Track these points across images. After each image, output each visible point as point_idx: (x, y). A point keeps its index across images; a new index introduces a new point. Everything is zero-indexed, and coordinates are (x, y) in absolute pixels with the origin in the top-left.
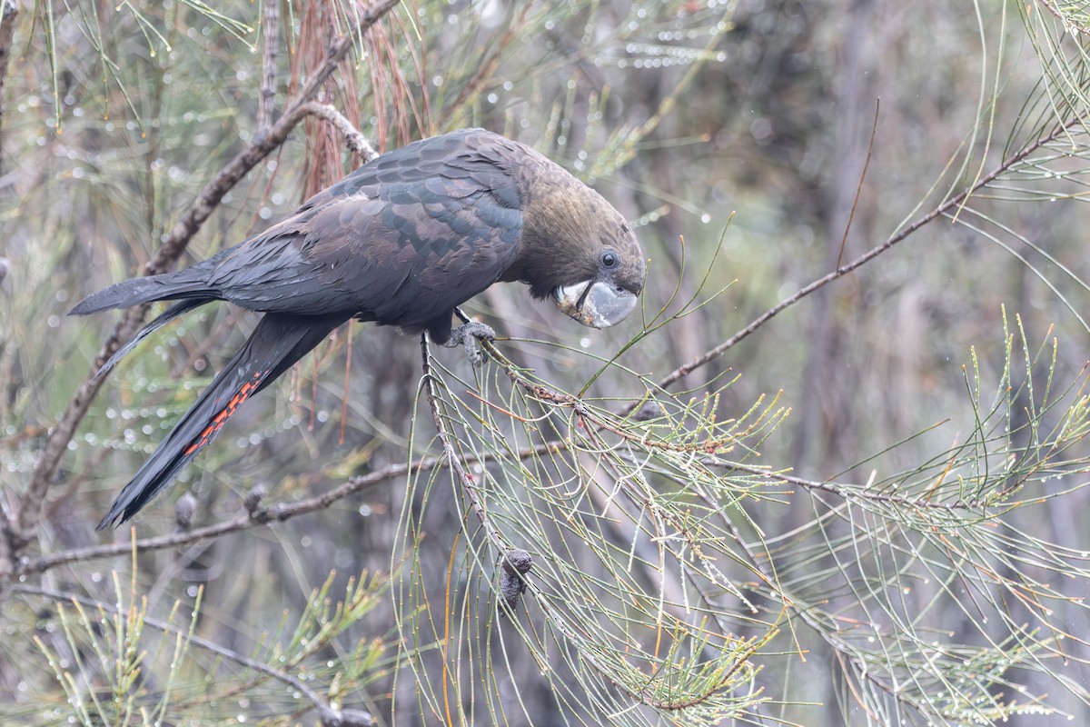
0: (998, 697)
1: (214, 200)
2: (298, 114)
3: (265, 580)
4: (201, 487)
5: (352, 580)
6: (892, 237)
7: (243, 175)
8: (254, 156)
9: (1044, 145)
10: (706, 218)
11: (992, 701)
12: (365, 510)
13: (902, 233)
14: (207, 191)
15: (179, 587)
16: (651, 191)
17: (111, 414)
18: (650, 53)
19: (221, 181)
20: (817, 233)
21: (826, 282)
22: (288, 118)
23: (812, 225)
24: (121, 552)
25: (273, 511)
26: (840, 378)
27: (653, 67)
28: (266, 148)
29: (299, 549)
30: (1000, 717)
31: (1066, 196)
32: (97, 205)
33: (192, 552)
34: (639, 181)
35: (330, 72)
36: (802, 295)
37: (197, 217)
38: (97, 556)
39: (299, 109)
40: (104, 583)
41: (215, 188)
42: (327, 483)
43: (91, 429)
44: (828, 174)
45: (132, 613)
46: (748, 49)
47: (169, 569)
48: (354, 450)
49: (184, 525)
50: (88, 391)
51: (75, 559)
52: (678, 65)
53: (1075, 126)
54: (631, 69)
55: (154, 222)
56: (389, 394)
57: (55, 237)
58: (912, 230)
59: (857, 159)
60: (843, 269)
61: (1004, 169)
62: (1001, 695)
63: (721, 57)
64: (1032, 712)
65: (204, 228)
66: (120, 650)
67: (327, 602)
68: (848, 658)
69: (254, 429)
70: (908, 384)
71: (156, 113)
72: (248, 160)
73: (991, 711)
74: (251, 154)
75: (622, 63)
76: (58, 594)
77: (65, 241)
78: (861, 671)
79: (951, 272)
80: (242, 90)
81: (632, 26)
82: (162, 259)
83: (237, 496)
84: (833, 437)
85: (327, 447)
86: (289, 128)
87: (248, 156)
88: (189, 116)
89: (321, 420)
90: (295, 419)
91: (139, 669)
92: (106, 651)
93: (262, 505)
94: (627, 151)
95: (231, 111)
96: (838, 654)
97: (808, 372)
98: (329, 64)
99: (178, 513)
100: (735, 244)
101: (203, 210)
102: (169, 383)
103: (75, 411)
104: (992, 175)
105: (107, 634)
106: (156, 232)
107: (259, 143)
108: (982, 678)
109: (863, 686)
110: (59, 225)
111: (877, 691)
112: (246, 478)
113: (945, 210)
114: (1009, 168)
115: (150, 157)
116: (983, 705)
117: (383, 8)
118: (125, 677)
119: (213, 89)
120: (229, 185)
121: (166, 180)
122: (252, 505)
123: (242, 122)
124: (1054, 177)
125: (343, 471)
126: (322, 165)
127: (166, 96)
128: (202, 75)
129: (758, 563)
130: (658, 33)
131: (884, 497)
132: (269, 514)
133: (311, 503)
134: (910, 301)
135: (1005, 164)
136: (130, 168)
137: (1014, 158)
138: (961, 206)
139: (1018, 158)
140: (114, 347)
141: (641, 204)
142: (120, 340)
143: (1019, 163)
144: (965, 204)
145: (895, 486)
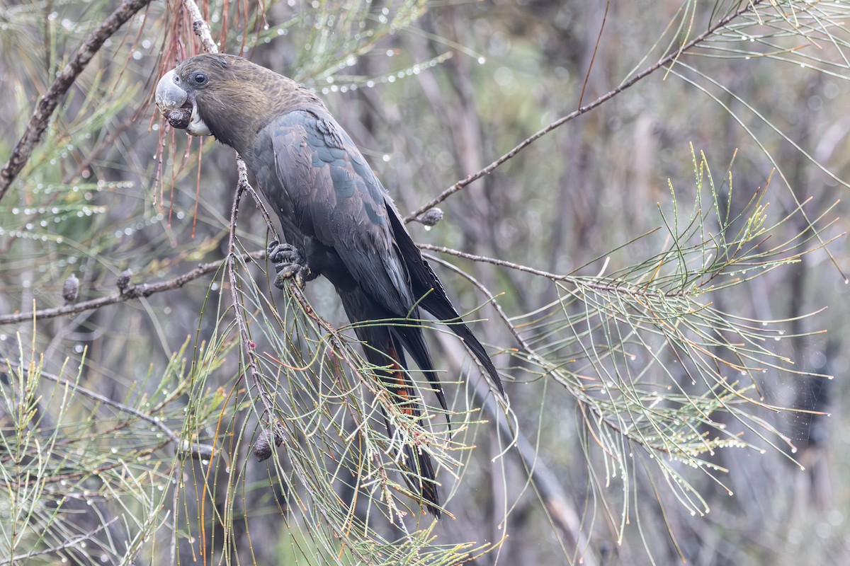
0: (705, 435)
1: (95, 47)
4: (85, 268)
5: (204, 342)
6: (622, 84)
7: (118, 28)
8: (127, 13)
9: (742, 14)
10: (482, 60)
11: (701, 438)
12: (214, 286)
13: (629, 81)
14: (90, 40)
15: (68, 346)
16: (442, 40)
17: (16, 211)
19: (100, 32)
20: (571, 73)
21: (570, 118)
23: (567, 67)
24: (25, 319)
25: (139, 290)
28: (136, 6)
30: (706, 450)
31: (761, 54)
33: (80, 319)
34: (432, 31)
36: (551, 128)
37: (82, 60)
38: (2, 323)
40: (10, 342)
41: (96, 38)
42: (185, 265)
44: (579, 29)
45: (32, 367)
47: (63, 330)
48: (207, 239)
49: (69, 299)
55: (51, 64)
58: (638, 79)
60: (584, 108)
61: (710, 32)
62: (708, 433)
64: (731, 446)
65: (87, 69)
66: (21, 395)
67: (184, 360)
68: (587, 405)
69: (128, 224)
70: (641, 191)
72: (122, 16)
73: (700, 446)
74: (124, 11)
78: (598, 416)
79: (674, 107)
82: (55, 93)
83: (113, 275)
84: (583, 231)
85: (185, 240)
87: (121, 13)
89: (181, 218)
90: (159, 216)
91: (36, 410)
92: (10, 396)
93: (130, 286)
94: (420, 8)
96: (580, 403)
97: (564, 181)
99: (66, 291)
100: (506, 81)
101: (86, 55)
102: (62, 187)
104: (701, 37)
105: (12, 382)
106: (52, 71)
108: (693, 419)
109: (600, 428)
111: (610, 432)
112: (121, 261)
113: (663, 64)
114: (714, 32)
115: (48, 10)
116: (693, 441)
118: (25, 416)
121: (60, 27)
122: (123, 284)
124: (749, 40)
125: (197, 256)
126: (180, 20)
129: (517, 333)
131: (612, 288)
132: (136, 291)
133: (169, 283)
134: (643, 127)
135: (711, 29)
136: (32, 19)
137: (718, 24)
138: (675, 61)
139: (721, 25)
140: (16, 161)
141: (433, 49)
142: (21, 156)
143: (722, 28)
144: (677, 60)
145: (620, 280)
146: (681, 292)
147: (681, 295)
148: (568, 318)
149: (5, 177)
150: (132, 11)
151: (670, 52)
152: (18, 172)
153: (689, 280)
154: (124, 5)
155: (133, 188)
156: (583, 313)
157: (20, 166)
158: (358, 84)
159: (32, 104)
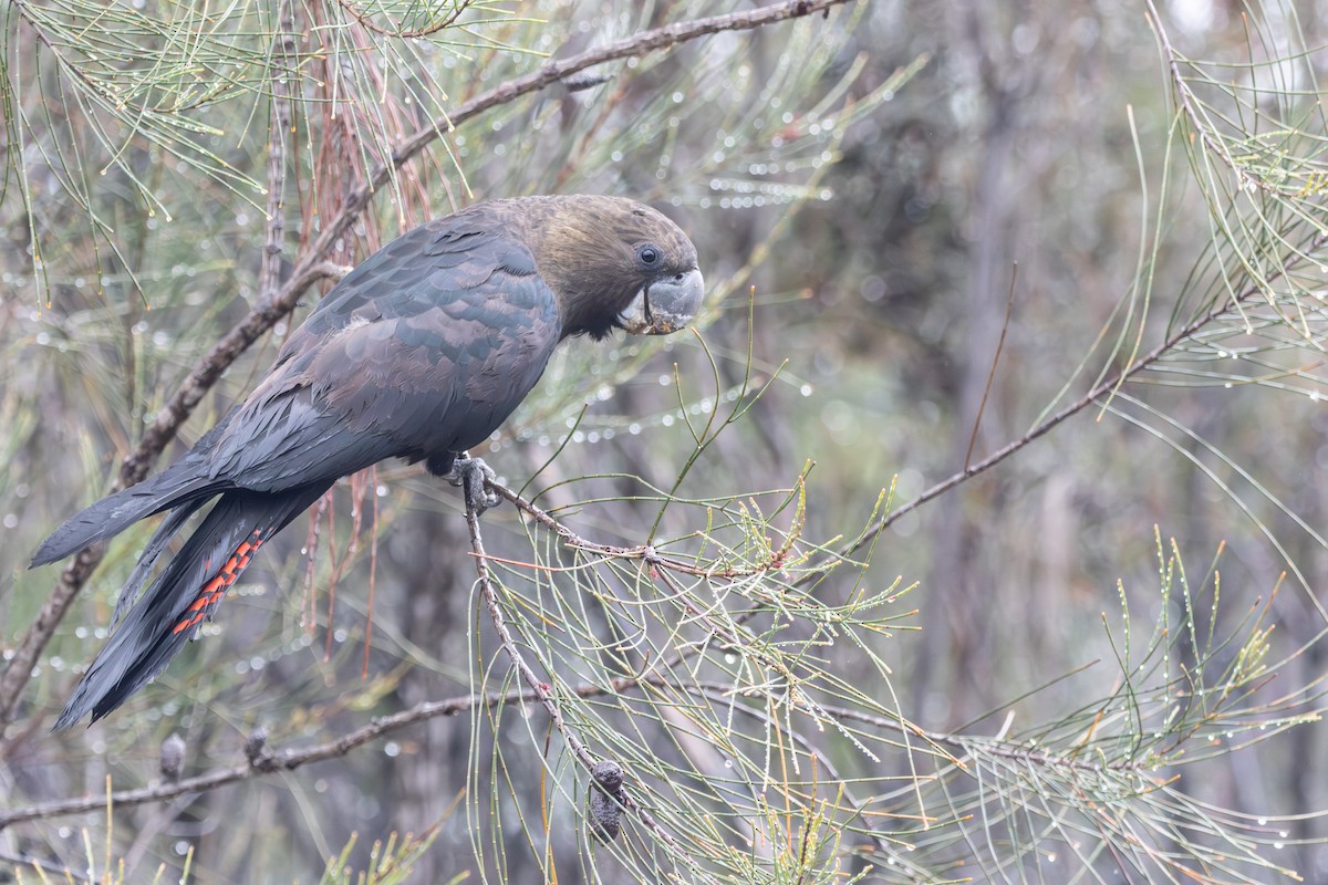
1: (210, 378)
2: (310, 276)
3: (271, 834)
4: (190, 722)
5: (377, 844)
6: (1032, 431)
7: (243, 349)
8: (257, 327)
9: (1219, 317)
10: (806, 390)
12: (392, 749)
13: (1043, 425)
14: (199, 368)
15: (164, 846)
16: (741, 359)
17: (81, 633)
18: (740, 191)
19: (216, 356)
20: (945, 410)
21: (952, 485)
22: (298, 281)
23: (938, 402)
24: (93, 807)
25: (278, 759)
26: (972, 588)
27: (742, 207)
28: (270, 317)
29: (313, 795)
31: (1248, 380)
32: (65, 377)
33: (182, 803)
34: (726, 345)
35: (349, 224)
36: (923, 501)
37: (187, 401)
38: (65, 811)
39: (312, 270)
40: (74, 839)
41: (209, 366)
43: (57, 652)
44: (956, 339)
45: (107, 878)
46: (859, 184)
47: (153, 821)
48: (379, 675)
49: (169, 774)
50: (53, 612)
51: (38, 816)
52: (773, 204)
53: (1255, 295)
54: (715, 209)
55: (135, 400)
56: (424, 608)
57: (14, 417)
58: (1057, 421)
59: (993, 323)
60: (973, 468)
61: (1168, 347)
63: (826, 194)
65: (196, 414)
67: (348, 871)
69: (255, 652)
70: (1054, 594)
71: (137, 266)
72: (249, 332)
74: (254, 324)
75: (706, 203)
76: (17, 857)
77: (27, 422)
79: (1106, 459)
80: (244, 237)
81: (717, 157)
82: (145, 452)
83: (236, 732)
84: (963, 657)
85: (346, 673)
86: (299, 292)
87: (248, 327)
88: (178, 270)
89: (340, 641)
90: (306, 640)
93: (266, 753)
94: (712, 310)
95: (229, 264)
98: (348, 215)
99: (164, 760)
100: (842, 423)
101: (194, 392)
103: (38, 636)
104: (1153, 354)
106: (137, 412)
107: (262, 311)
110: (20, 401)
112: (247, 711)
113: (1096, 397)
114: (1175, 346)
115: (129, 320)
117: (414, 146)
119: (208, 236)
120: (227, 362)
121: (149, 346)
122: (253, 749)
123: (244, 277)
124: (1230, 357)
125: (365, 702)
127: (150, 244)
128: (193, 220)
130: (749, 165)
131: (1021, 754)
132: (274, 762)
133: (325, 748)
134: (1057, 493)
135: (1169, 341)
136: (107, 333)
137: (1180, 333)
138: (1114, 392)
139: (1186, 334)
140: (85, 558)
141: (729, 374)
142: (93, 550)
143: (1186, 339)
144: (1119, 390)
145: (1033, 742)
146: (1129, 764)
147: (1129, 769)
148: (951, 801)
149: (69, 584)
150: (265, 324)
151: (1106, 379)
152: (89, 573)
153: (1143, 744)
154: (253, 314)
155: (264, 596)
156: (975, 794)
157: (91, 566)
158: (616, 429)
159: (106, 466)
